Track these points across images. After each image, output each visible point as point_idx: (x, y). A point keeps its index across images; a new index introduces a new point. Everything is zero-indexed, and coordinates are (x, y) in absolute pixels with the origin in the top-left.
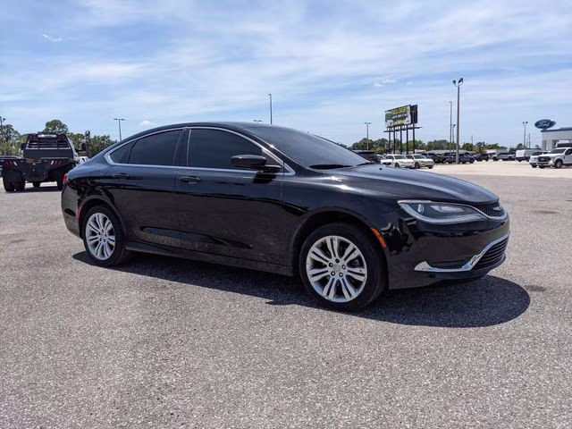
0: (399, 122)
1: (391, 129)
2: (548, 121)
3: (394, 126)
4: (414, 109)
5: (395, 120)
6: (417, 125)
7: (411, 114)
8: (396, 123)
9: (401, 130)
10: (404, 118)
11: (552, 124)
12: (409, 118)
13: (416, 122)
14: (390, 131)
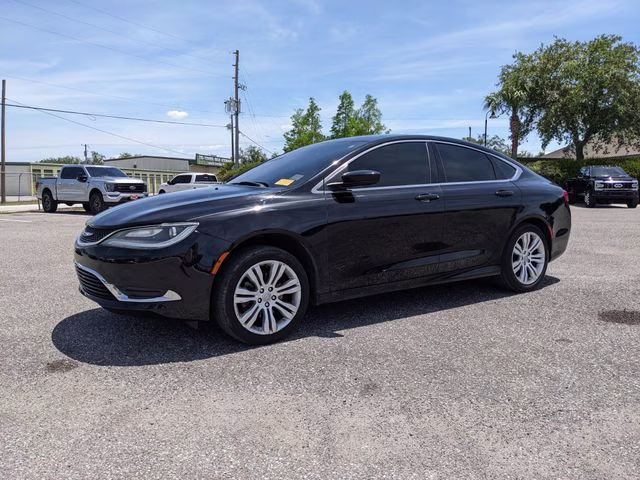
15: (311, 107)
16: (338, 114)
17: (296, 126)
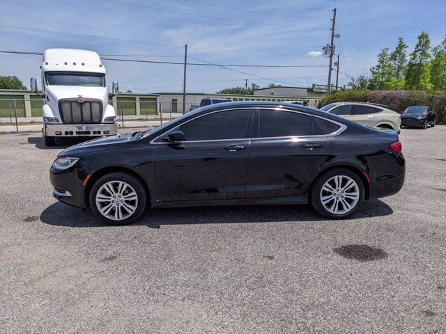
15: (400, 45)
16: (416, 51)
17: (382, 62)
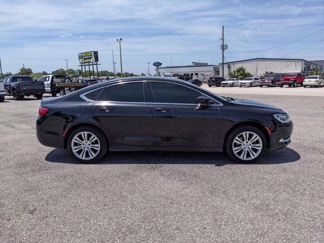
0: (88, 61)
1: (82, 65)
2: (159, 63)
3: (85, 63)
4: (96, 53)
5: (85, 59)
6: (98, 63)
7: (95, 56)
8: (86, 61)
9: (89, 65)
10: (90, 58)
11: (160, 64)
12: (94, 59)
13: (98, 61)
14: (82, 66)
